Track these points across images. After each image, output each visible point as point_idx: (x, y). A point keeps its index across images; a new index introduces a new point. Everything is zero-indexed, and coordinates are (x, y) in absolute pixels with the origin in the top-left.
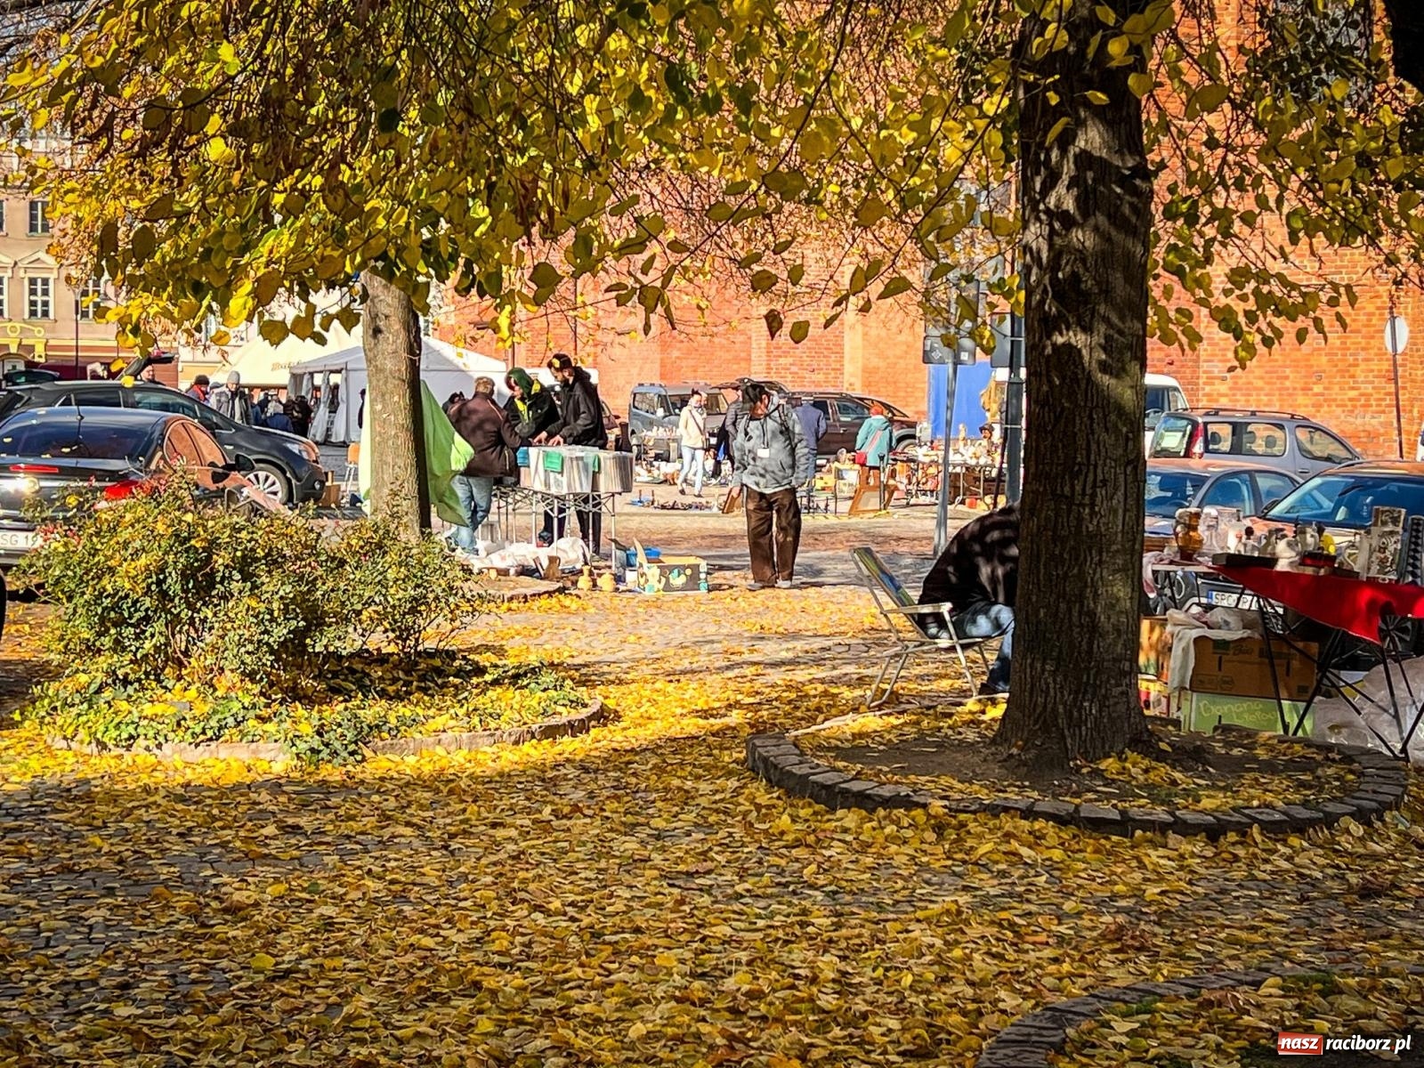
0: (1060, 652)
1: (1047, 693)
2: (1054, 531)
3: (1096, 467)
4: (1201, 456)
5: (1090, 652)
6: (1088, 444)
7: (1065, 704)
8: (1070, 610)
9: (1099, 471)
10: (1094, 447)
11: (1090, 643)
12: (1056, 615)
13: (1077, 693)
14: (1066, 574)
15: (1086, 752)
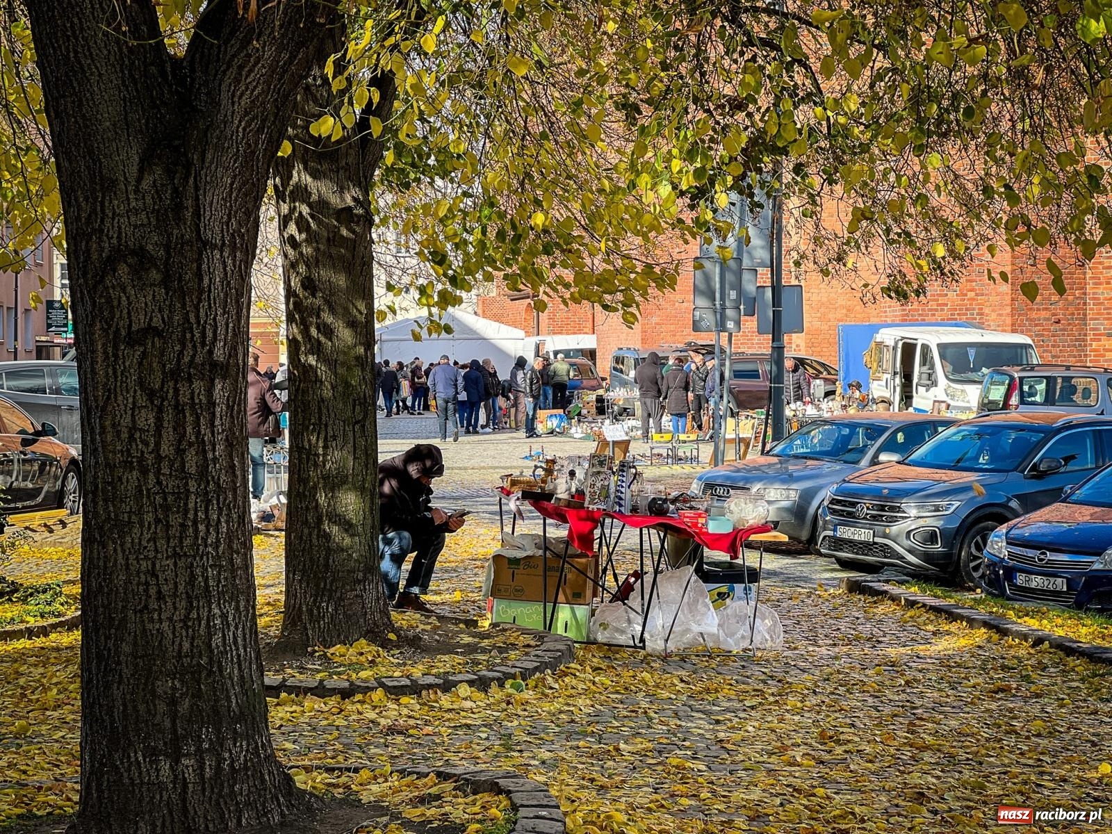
0: (304, 565)
1: (296, 596)
2: (299, 475)
3: (326, 426)
4: (1017, 407)
5: (327, 565)
6: (320, 408)
7: (308, 605)
8: (310, 534)
9: (330, 429)
10: (324, 411)
11: (327, 559)
12: (301, 537)
13: (316, 596)
14: (307, 507)
15: (324, 640)
